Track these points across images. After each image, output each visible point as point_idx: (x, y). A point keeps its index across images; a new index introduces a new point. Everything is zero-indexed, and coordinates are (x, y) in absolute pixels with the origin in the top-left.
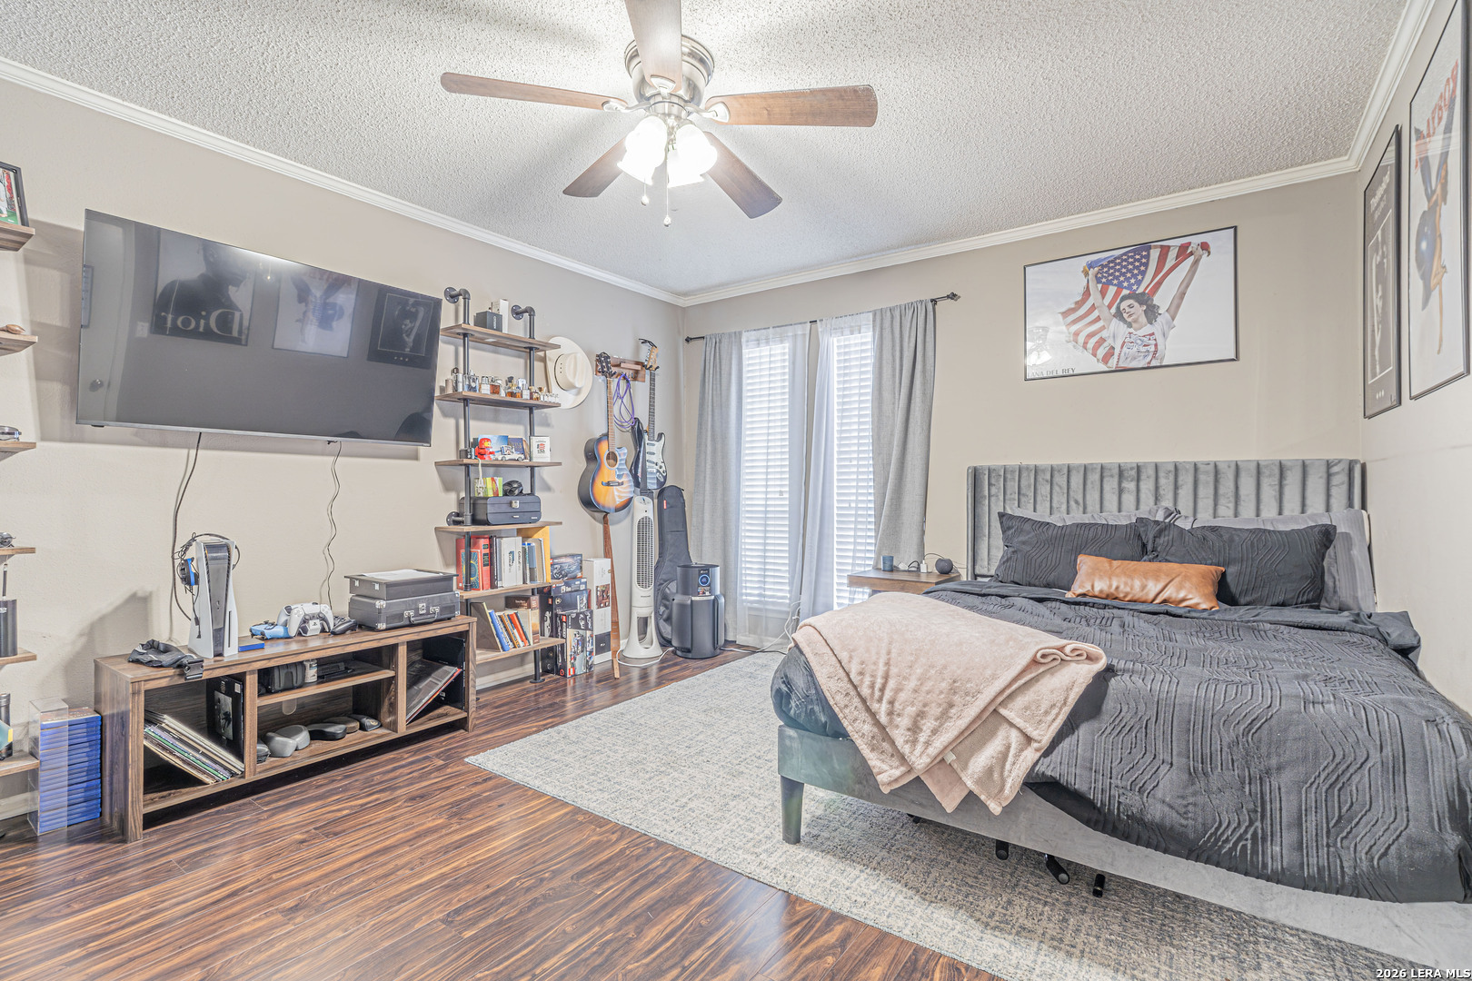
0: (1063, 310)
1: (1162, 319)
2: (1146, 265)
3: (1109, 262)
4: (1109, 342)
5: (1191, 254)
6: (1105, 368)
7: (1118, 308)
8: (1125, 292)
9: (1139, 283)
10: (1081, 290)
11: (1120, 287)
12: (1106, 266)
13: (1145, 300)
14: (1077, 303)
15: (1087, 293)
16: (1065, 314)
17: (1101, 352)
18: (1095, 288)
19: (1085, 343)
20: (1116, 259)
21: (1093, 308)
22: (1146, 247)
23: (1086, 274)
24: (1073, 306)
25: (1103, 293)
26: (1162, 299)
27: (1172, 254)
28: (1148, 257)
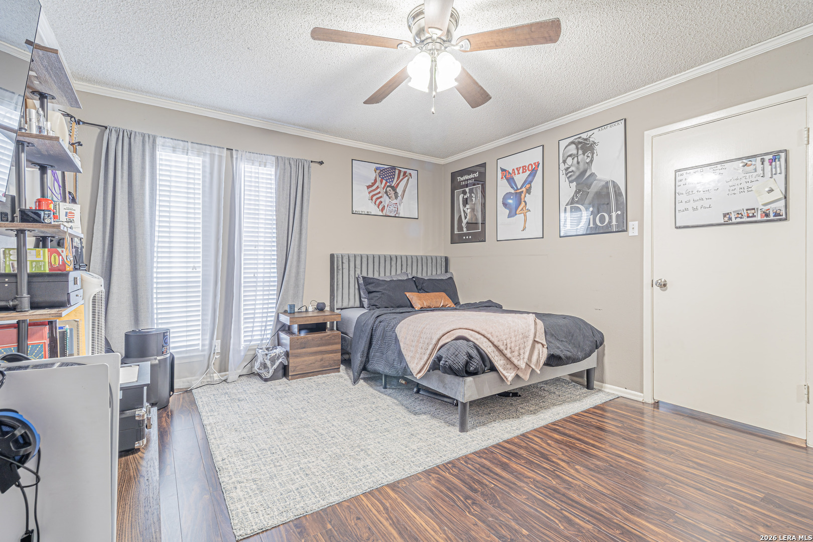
0: (368, 185)
1: (399, 198)
2: (394, 175)
3: (383, 170)
4: (383, 203)
5: (407, 176)
6: (382, 214)
7: (386, 190)
8: (388, 184)
9: (392, 181)
10: (374, 178)
11: (386, 180)
12: (382, 171)
13: (394, 189)
14: (372, 183)
15: (375, 181)
16: (368, 187)
17: (381, 207)
18: (379, 179)
19: (375, 202)
20: (385, 169)
21: (378, 187)
22: (394, 168)
23: (376, 172)
24: (371, 184)
25: (381, 182)
26: (400, 190)
27: (402, 174)
28: (395, 172)
